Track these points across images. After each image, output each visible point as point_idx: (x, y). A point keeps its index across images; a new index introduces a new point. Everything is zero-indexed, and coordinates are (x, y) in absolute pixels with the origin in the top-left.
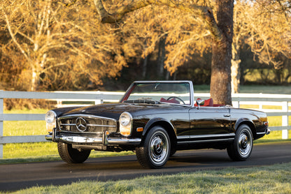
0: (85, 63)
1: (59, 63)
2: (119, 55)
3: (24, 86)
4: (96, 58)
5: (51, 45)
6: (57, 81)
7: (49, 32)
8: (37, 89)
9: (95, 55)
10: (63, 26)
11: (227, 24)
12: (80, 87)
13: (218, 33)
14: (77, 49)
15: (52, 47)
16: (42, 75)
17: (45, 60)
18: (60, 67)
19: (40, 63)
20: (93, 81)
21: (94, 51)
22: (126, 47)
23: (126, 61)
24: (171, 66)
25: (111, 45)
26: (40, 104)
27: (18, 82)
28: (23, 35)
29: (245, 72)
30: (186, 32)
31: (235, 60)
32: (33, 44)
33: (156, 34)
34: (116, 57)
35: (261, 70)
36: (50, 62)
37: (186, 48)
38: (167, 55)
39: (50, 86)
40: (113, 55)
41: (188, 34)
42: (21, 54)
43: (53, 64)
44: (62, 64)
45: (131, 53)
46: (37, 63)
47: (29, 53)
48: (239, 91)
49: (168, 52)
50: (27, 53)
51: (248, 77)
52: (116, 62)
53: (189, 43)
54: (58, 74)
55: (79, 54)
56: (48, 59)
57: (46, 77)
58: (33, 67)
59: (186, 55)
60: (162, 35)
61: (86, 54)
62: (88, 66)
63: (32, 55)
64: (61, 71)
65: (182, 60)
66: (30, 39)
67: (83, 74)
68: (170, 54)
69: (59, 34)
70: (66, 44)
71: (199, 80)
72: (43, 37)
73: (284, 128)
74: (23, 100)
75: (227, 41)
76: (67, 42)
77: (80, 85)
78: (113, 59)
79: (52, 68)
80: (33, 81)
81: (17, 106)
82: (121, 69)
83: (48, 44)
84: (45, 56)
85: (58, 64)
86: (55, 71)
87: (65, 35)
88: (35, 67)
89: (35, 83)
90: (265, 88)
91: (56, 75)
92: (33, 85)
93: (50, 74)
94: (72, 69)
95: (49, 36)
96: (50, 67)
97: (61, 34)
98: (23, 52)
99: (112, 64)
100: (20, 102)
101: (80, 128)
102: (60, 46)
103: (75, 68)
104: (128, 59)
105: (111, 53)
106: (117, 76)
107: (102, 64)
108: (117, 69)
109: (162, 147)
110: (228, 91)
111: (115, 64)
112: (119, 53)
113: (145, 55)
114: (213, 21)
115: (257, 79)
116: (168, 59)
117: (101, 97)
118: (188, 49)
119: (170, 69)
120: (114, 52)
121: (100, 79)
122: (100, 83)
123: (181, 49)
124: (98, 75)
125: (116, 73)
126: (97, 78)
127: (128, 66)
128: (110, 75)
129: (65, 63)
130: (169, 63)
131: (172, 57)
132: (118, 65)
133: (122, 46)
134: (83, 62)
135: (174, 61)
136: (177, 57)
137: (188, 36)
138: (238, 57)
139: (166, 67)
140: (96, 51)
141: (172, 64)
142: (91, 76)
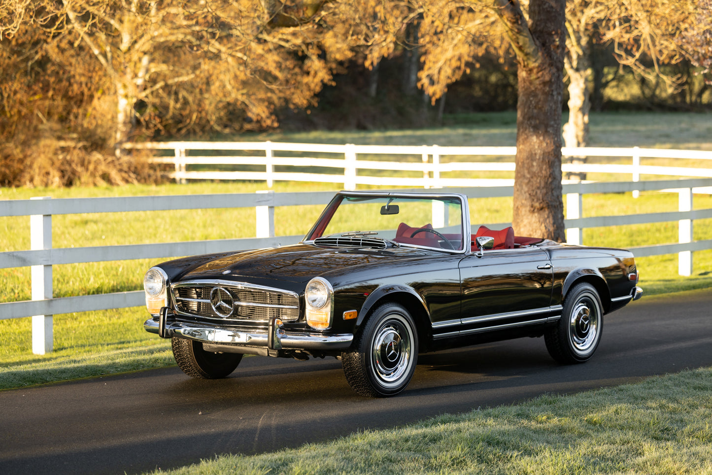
0: (236, 77)
1: (179, 76)
2: (314, 58)
3: (99, 131)
4: (262, 65)
5: (161, 35)
6: (173, 118)
7: (153, 7)
8: (130, 138)
9: (260, 57)
11: (551, 26)
12: (227, 131)
13: (530, 50)
14: (218, 45)
15: (162, 40)
16: (140, 105)
17: (147, 70)
18: (181, 85)
19: (136, 76)
20: (254, 118)
21: (257, 49)
22: (329, 40)
23: (331, 69)
24: (432, 82)
25: (296, 34)
26: (136, 172)
27: (87, 122)
29: (604, 80)
30: (467, 5)
31: (577, 70)
32: (118, 34)
33: (397, 13)
34: (308, 63)
36: (158, 74)
37: (466, 41)
38: (422, 59)
39: (158, 132)
40: (299, 57)
41: (471, 11)
42: (93, 57)
43: (165, 78)
44: (184, 79)
45: (343, 52)
46: (128, 78)
47: (109, 55)
49: (425, 53)
50: (105, 55)
51: (611, 93)
52: (308, 73)
53: (473, 31)
54: (177, 100)
55: (223, 56)
56: (154, 68)
57: (149, 110)
58: (119, 86)
59: (466, 57)
60: (412, 15)
61: (240, 55)
62: (245, 84)
63: (116, 61)
64: (182, 93)
66: (112, 22)
67: (234, 103)
68: (430, 56)
69: (177, 11)
70: (194, 34)
71: (500, 99)
72: (140, 19)
73: (684, 247)
74: (97, 163)
75: (551, 65)
76: (197, 29)
77: (226, 126)
78: (301, 67)
79: (163, 88)
80: (121, 118)
81: (85, 177)
82: (318, 89)
83: (153, 33)
84: (146, 60)
85: (176, 80)
86: (169, 94)
88: (125, 86)
89: (125, 123)
91: (172, 103)
92: (121, 126)
93: (157, 101)
94: (208, 91)
95: (154, 16)
96: (158, 86)
97: (181, 10)
98: (96, 52)
99: (299, 78)
100: (91, 167)
101: (219, 309)
102: (180, 37)
103: (214, 88)
104: (334, 66)
105: (295, 53)
106: (310, 106)
107: (275, 78)
108: (309, 89)
109: (399, 348)
110: (554, 178)
111: (306, 80)
112: (314, 54)
113: (372, 63)
114: (520, 22)
115: (633, 96)
116: (426, 67)
117: (268, 201)
118: (470, 45)
119: (430, 90)
120: (303, 51)
121: (271, 114)
122: (273, 121)
123: (456, 45)
124: (266, 104)
125: (307, 100)
126: (264, 112)
127: (334, 84)
128: (294, 104)
129: (192, 76)
130: (428, 76)
131: (434, 63)
132: (313, 82)
133: (320, 36)
134: (233, 74)
135: (439, 72)
136: (445, 63)
137: (471, 15)
138: (586, 63)
139: (422, 86)
140: (263, 49)
141: (435, 77)
142: (251, 106)
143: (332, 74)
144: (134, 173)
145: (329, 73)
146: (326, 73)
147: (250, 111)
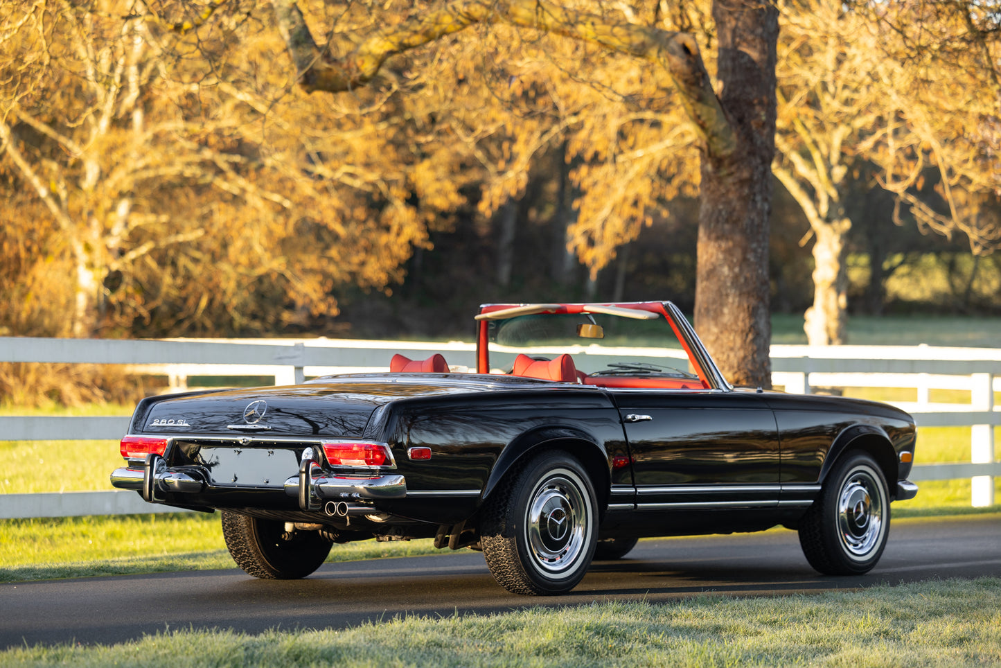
0: (270, 233)
1: (178, 232)
2: (399, 203)
3: (47, 322)
4: (314, 214)
5: (147, 167)
7: (138, 116)
8: (95, 333)
9: (309, 202)
10: (190, 96)
11: (752, 92)
12: (256, 324)
13: (718, 128)
14: (242, 182)
15: (148, 173)
16: (113, 281)
17: (126, 224)
18: (181, 247)
19: (106, 232)
20: (300, 301)
21: (306, 187)
22: (424, 176)
23: (426, 223)
24: (591, 243)
25: (368, 165)
26: (105, 387)
27: (26, 306)
28: (43, 128)
29: (886, 265)
30: (649, 115)
31: (828, 220)
32: (79, 164)
33: (532, 124)
34: (389, 212)
35: (946, 257)
36: (143, 229)
37: (647, 175)
38: (576, 203)
39: (138, 320)
40: (376, 204)
41: (656, 124)
42: (37, 200)
43: (154, 237)
44: (187, 236)
45: (446, 195)
46: (94, 234)
47: (63, 196)
48: (844, 336)
49: (580, 193)
50: (57, 198)
51: (900, 286)
52: (388, 229)
53: (658, 156)
54: (175, 274)
55: (249, 197)
56: (137, 220)
57: (126, 288)
58: (79, 249)
59: (646, 200)
60: (556, 129)
61: (276, 198)
62: (284, 245)
63: (74, 205)
64: (183, 261)
65: (633, 219)
66: (69, 144)
67: (268, 275)
68: (588, 200)
69: (174, 125)
70: (203, 164)
72: (113, 137)
73: (981, 470)
74: (41, 372)
76: (207, 154)
77: (254, 317)
78: (377, 220)
79: (151, 253)
80: (81, 302)
81: (20, 395)
82: (403, 254)
83: (134, 162)
84: (124, 206)
85: (173, 239)
86: (163, 264)
87: (195, 127)
88: (88, 248)
89: (88, 312)
90: (960, 324)
91: (167, 279)
92: (82, 316)
93: (142, 277)
94: (225, 256)
95: (139, 132)
96: (144, 249)
97: (181, 124)
98: (43, 193)
99: (373, 236)
100: (31, 379)
103: (233, 251)
104: (431, 217)
105: (368, 196)
106: (391, 284)
107: (336, 237)
108: (392, 257)
111: (384, 239)
112: (398, 198)
113: (491, 205)
114: (702, 84)
115: (937, 294)
116: (582, 218)
117: (294, 357)
118: (653, 181)
119: (588, 256)
120: (381, 194)
121: (327, 294)
122: (329, 307)
123: (630, 181)
124: (319, 278)
125: (388, 273)
126: (315, 291)
127: (430, 246)
128: (366, 280)
129: (200, 233)
130: (585, 233)
131: (596, 210)
132: (396, 243)
133: (409, 170)
134: (266, 229)
135: (603, 226)
136: (613, 210)
137: (654, 132)
138: (841, 211)
139: (576, 248)
140: (315, 189)
141: (597, 235)
142: (294, 282)
143: (428, 231)
144: (101, 388)
145: (423, 227)
146: (419, 229)
147: (293, 288)
